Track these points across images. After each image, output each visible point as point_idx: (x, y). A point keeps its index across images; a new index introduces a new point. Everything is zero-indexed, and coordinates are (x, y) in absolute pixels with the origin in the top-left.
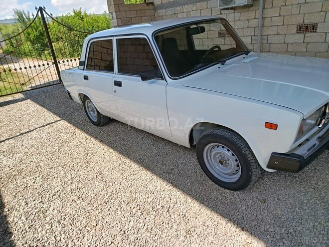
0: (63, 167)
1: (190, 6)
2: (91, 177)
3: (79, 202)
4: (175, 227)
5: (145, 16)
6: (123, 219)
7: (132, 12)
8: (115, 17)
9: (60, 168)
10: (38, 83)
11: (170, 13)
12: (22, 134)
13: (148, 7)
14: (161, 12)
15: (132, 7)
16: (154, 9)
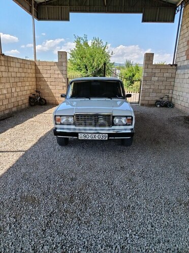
5: (167, 73)
13: (171, 67)
14: (179, 71)
15: (158, 66)
16: (176, 69)
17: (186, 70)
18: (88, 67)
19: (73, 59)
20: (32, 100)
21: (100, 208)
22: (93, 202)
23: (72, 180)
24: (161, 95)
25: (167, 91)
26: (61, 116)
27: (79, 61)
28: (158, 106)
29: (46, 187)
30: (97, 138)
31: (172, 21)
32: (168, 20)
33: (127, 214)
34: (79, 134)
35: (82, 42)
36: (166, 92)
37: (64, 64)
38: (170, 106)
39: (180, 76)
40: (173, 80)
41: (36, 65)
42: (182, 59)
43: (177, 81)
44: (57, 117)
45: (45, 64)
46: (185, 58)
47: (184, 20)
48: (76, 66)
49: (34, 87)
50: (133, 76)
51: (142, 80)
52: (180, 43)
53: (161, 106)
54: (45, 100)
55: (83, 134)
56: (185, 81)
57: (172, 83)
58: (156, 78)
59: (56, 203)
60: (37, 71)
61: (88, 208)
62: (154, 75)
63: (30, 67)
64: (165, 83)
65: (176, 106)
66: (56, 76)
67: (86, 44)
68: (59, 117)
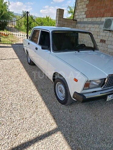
0: (7, 75)
1: (92, 25)
2: (14, 82)
3: (4, 89)
4: (31, 109)
5: (71, 25)
6: (15, 100)
7: (66, 22)
8: (57, 22)
9: (6, 75)
10: (20, 43)
11: (82, 26)
12: (1, 59)
14: (79, 25)
15: (66, 20)
16: (76, 23)
34: (108, 96)
42: (81, 17)
46: (84, 16)
62: (64, 26)
68: (89, 82)
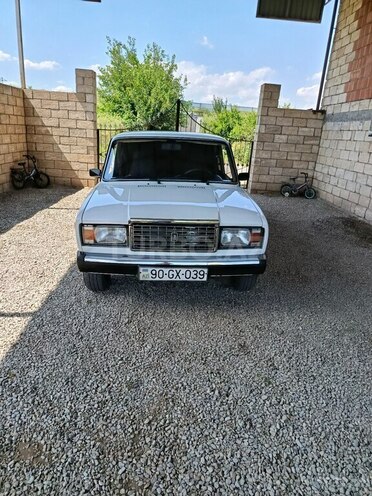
1: (358, 123)
5: (305, 127)
7: (286, 119)
8: (259, 122)
11: (337, 129)
13: (314, 116)
14: (329, 125)
15: (288, 113)
16: (324, 120)
17: (346, 124)
18: (137, 108)
19: (104, 88)
20: (17, 177)
21: (210, 470)
22: (192, 451)
23: (130, 385)
24: (292, 172)
25: (303, 165)
26: (95, 225)
27: (116, 94)
28: (287, 194)
29: (67, 411)
30: (183, 278)
31: (318, 19)
32: (308, 16)
33: (278, 482)
34: (141, 269)
35: (124, 53)
36: (301, 166)
37: (89, 98)
38: (310, 195)
39: (332, 136)
40: (317, 142)
41: (25, 98)
42: (336, 100)
43: (325, 144)
44: (86, 228)
45: (46, 96)
46: (343, 98)
47: (342, 17)
48: (111, 103)
49: (21, 147)
50: (230, 129)
51: (256, 139)
52: (333, 66)
53: (291, 195)
54: (48, 177)
55: (150, 269)
56: (342, 145)
57: (315, 148)
58: (284, 138)
59: (98, 459)
60: (28, 111)
61: (182, 471)
62: (279, 130)
63: (12, 102)
64: (300, 148)
65: (323, 195)
66: (72, 124)
67: (133, 58)
68: (91, 228)
